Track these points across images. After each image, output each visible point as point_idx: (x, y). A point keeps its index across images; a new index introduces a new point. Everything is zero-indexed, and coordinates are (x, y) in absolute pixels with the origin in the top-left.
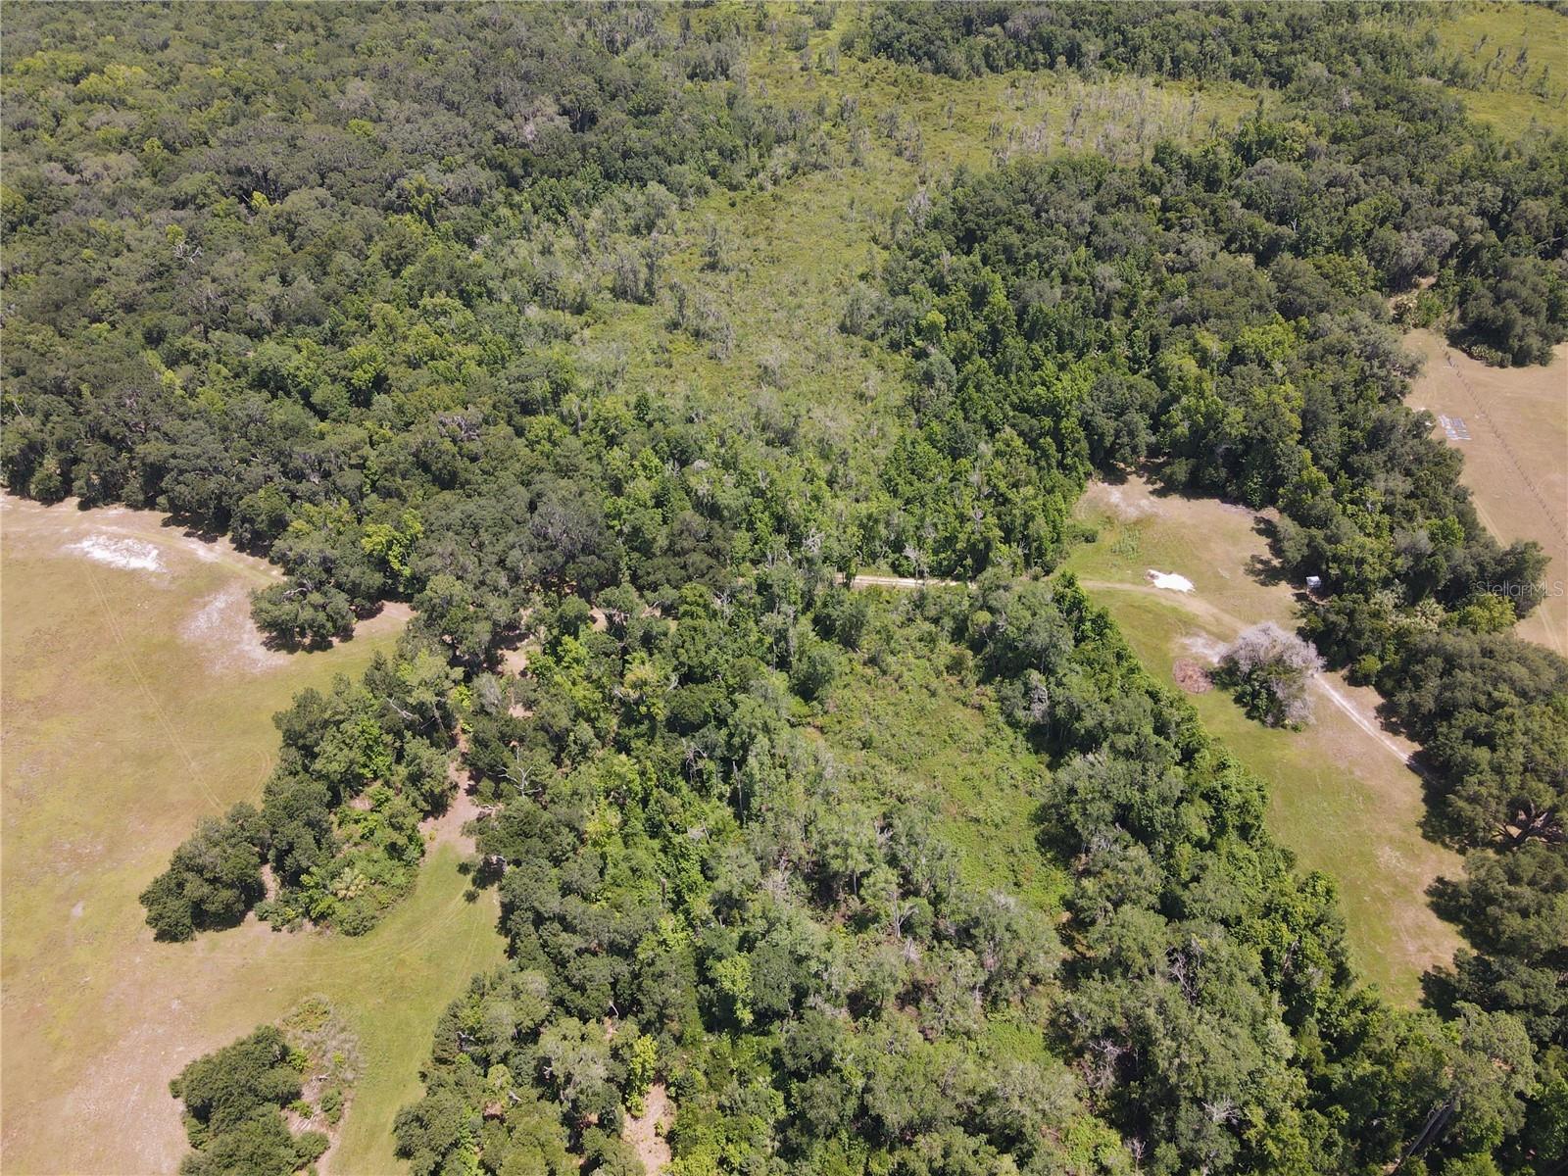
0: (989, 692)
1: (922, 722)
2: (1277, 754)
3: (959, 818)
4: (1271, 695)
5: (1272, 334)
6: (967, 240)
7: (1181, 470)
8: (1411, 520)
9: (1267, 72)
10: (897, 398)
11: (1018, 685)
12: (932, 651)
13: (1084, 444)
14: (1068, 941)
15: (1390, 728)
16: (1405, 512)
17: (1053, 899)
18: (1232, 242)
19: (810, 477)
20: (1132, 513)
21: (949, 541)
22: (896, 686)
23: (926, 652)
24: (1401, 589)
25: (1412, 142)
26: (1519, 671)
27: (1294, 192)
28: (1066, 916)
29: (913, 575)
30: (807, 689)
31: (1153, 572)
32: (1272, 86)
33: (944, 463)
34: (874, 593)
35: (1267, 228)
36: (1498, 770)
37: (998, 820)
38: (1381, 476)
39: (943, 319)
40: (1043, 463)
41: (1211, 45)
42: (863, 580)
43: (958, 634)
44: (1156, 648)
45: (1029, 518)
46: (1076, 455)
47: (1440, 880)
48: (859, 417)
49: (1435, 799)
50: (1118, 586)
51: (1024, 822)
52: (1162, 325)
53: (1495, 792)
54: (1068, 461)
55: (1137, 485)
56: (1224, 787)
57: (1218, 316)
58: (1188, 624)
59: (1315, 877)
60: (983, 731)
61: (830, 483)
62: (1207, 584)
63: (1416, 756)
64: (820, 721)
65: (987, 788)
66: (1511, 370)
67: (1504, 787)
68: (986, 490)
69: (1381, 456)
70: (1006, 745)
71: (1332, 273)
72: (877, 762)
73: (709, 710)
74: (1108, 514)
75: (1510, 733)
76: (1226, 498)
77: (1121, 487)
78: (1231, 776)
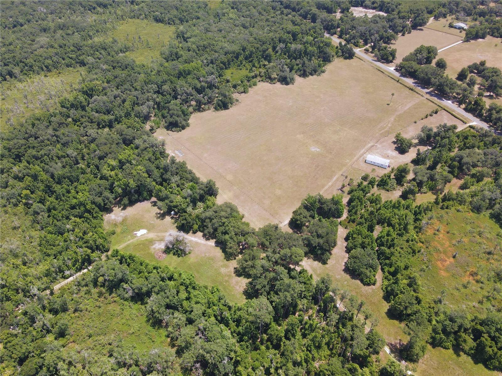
0: (114, 296)
1: (101, 317)
2: (189, 262)
3: (128, 336)
4: (181, 250)
5: (126, 153)
6: (18, 158)
7: (126, 201)
8: (184, 185)
9: (77, 63)
10: (28, 223)
11: (121, 289)
12: (91, 295)
13: (97, 209)
14: (173, 346)
15: (208, 239)
16: (182, 184)
17: (164, 338)
18: (100, 126)
19: (16, 267)
20: (120, 219)
21: (76, 261)
22: (87, 313)
23: (90, 296)
24: (191, 204)
25: (128, 77)
26: (223, 214)
27: (107, 104)
28: (169, 339)
29: (71, 276)
30: (62, 334)
31: (135, 233)
32: (80, 66)
33: (59, 238)
34: (62, 289)
35: (107, 118)
36: (231, 238)
37: (138, 329)
38: (172, 178)
39: (28, 191)
40: (88, 221)
41: (55, 59)
42: (56, 287)
43: (95, 285)
44: (148, 253)
45: (95, 241)
46: (96, 213)
47: (235, 268)
48: (19, 235)
49: (224, 251)
50: (129, 242)
51: (145, 324)
52: (96, 161)
53: (233, 243)
54: (95, 215)
55: (116, 210)
56: (184, 280)
57: (110, 153)
58: (151, 242)
59: (213, 288)
60: (119, 307)
61: (25, 264)
62: (150, 228)
63: (216, 242)
64: (71, 340)
65: (129, 323)
66: (183, 131)
67: (234, 241)
68: (77, 239)
69: (169, 173)
70: (128, 307)
71: (130, 125)
72: (97, 338)
73: (36, 366)
74: (114, 223)
75: (229, 229)
76: (141, 201)
77: (113, 213)
78: (184, 276)
